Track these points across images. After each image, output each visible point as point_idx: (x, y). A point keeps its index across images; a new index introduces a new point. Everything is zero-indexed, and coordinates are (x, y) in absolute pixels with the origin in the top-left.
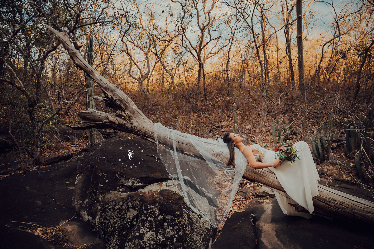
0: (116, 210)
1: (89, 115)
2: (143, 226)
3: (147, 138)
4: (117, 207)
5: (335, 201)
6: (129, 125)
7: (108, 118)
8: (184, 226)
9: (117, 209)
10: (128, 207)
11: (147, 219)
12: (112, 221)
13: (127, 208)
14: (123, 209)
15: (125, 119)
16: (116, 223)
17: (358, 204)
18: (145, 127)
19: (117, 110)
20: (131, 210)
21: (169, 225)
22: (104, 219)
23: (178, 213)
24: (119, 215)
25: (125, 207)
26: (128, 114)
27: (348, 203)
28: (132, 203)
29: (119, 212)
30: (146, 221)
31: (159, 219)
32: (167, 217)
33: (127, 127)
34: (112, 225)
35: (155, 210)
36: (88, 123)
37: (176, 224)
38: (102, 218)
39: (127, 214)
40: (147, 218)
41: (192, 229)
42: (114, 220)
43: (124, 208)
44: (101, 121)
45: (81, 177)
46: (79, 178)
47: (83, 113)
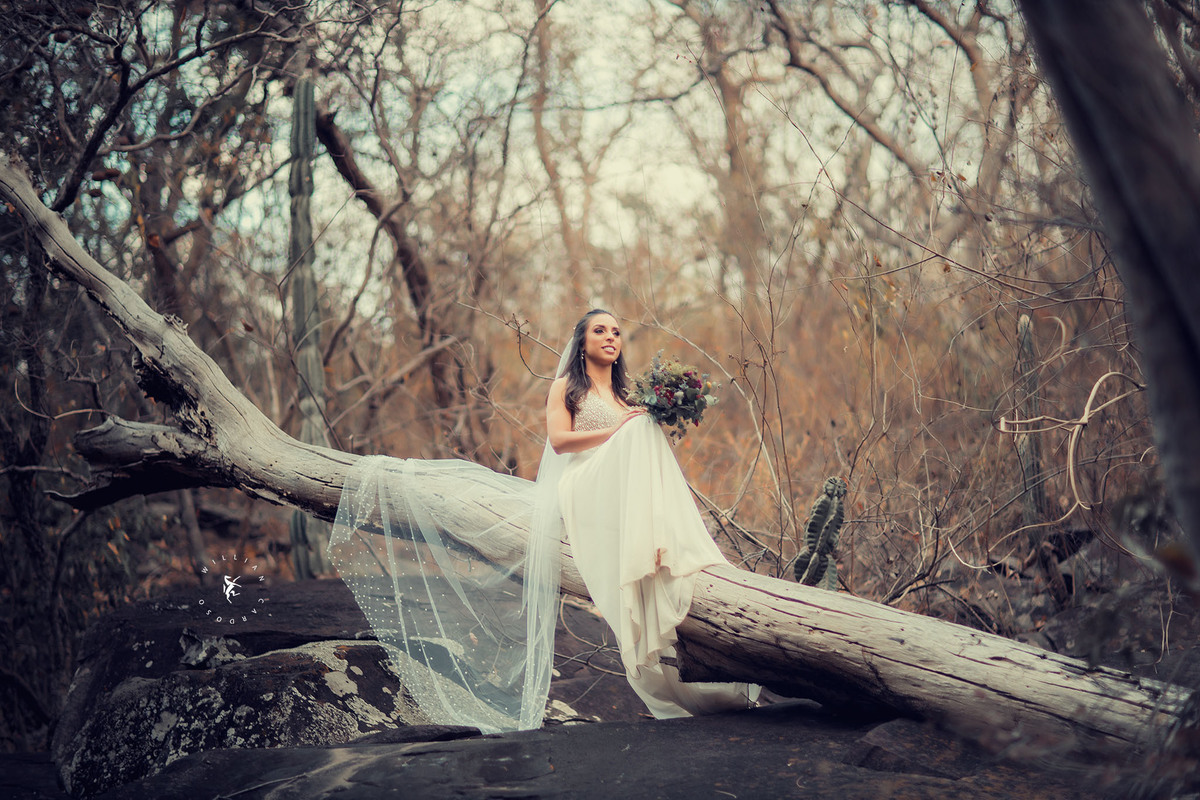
0: (127, 724)
1: (101, 439)
2: (176, 746)
3: (256, 491)
4: (133, 714)
5: (725, 605)
6: (211, 455)
7: (154, 441)
8: (274, 731)
9: (131, 720)
10: (158, 709)
11: (189, 726)
12: (112, 755)
13: (155, 711)
14: (145, 718)
15: (198, 436)
16: (121, 758)
17: (786, 607)
18: (248, 450)
19: (177, 409)
20: (165, 715)
21: (237, 735)
22: (93, 754)
23: (269, 697)
24: (132, 735)
25: (152, 710)
26: (203, 413)
27: (758, 607)
28: (170, 694)
29: (134, 730)
30: (186, 733)
31: (218, 720)
32: (237, 713)
33: (208, 463)
34: (109, 767)
35: (216, 698)
36: (109, 474)
37: (256, 730)
38: (89, 752)
39: (153, 727)
40: (190, 722)
41: (296, 736)
42: (117, 752)
43: (149, 713)
44: (138, 456)
45: (87, 671)
46: (82, 674)
47: (86, 437)
